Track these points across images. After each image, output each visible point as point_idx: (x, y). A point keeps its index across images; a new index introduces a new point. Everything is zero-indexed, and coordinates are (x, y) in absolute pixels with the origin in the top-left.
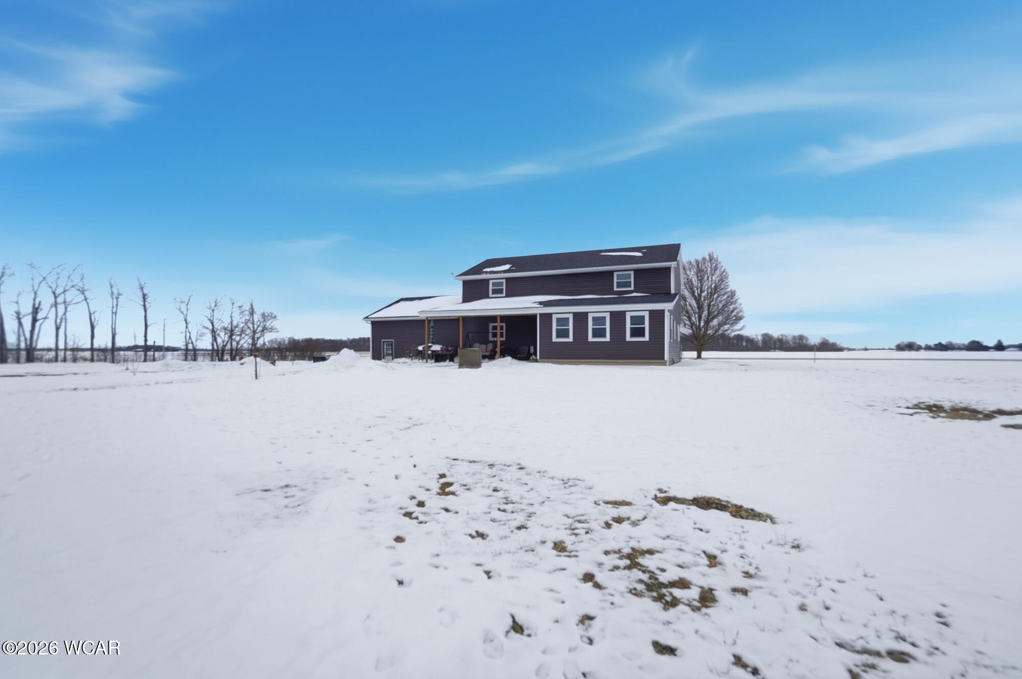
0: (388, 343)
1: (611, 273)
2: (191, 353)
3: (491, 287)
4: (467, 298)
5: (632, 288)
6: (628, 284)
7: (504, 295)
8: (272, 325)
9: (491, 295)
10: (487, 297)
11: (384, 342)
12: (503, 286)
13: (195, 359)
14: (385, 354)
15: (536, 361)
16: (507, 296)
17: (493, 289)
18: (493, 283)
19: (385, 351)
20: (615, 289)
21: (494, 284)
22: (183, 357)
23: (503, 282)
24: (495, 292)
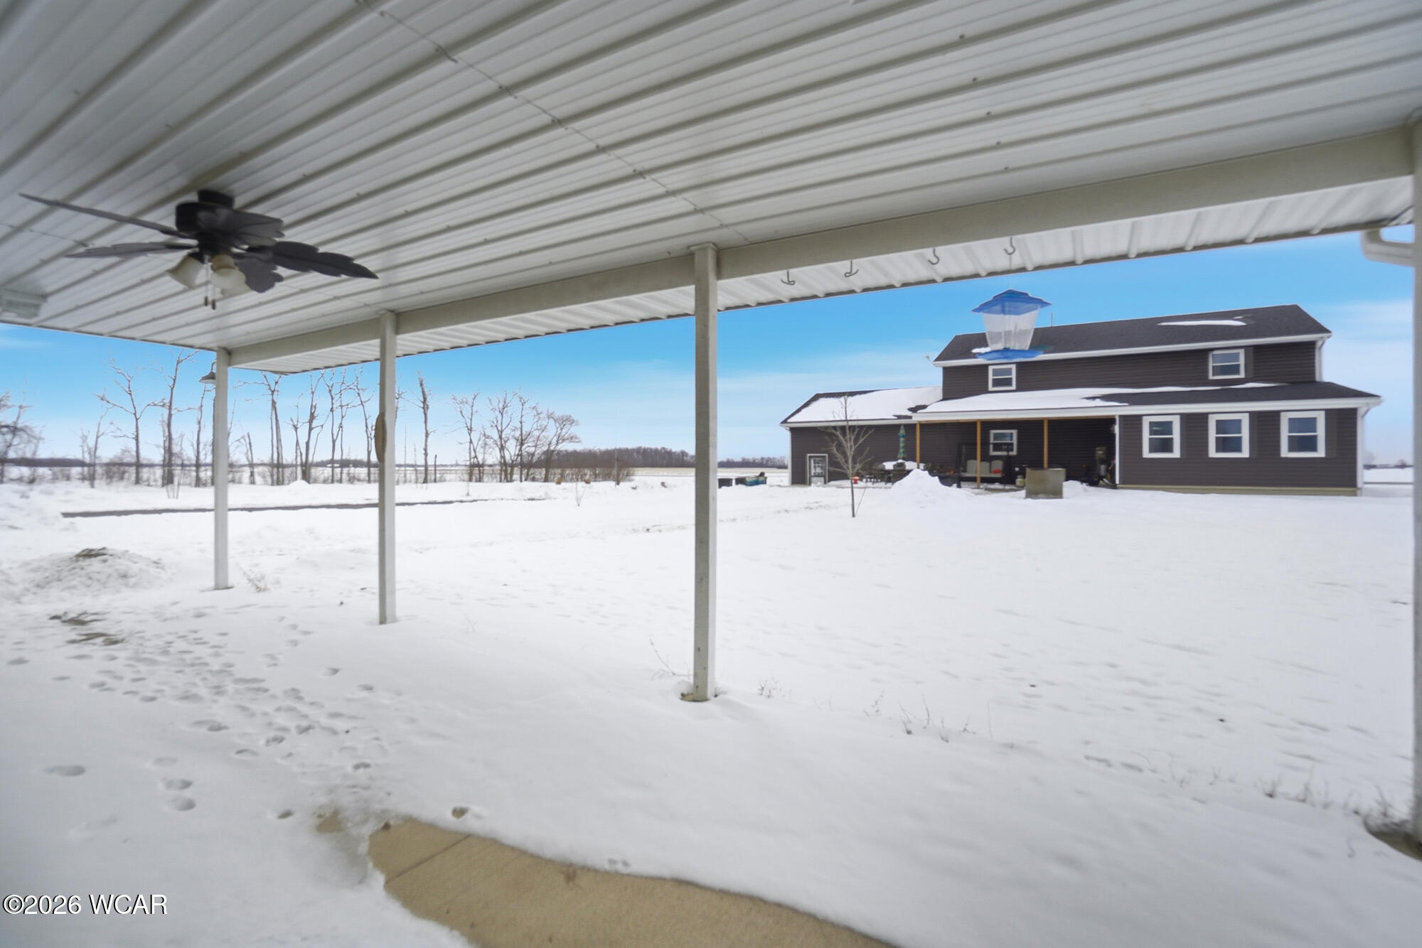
0: (817, 459)
1: (1205, 352)
2: (475, 471)
3: (991, 377)
4: (948, 395)
5: (1242, 375)
6: (1235, 369)
7: (1014, 387)
8: (569, 432)
9: (991, 388)
10: (986, 391)
11: (810, 457)
12: (1010, 374)
13: (480, 480)
14: (812, 474)
15: (1114, 486)
16: (1019, 389)
17: (993, 379)
18: (994, 370)
19: (813, 471)
20: (1211, 377)
21: (995, 372)
22: (466, 477)
23: (1010, 369)
24: (997, 383)
